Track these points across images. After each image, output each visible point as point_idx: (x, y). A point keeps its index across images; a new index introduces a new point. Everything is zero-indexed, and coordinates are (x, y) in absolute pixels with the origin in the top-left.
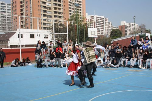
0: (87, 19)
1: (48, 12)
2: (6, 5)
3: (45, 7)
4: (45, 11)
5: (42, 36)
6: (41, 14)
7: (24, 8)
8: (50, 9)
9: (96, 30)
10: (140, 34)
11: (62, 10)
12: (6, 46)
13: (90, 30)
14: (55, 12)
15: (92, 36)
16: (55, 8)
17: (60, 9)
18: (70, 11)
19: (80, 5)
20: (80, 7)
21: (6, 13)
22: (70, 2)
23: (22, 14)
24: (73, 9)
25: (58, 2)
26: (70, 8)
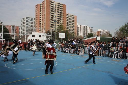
0: (77, 27)
1: (54, 23)
2: (33, 19)
3: (52, 20)
4: (52, 22)
6: (50, 24)
7: (41, 21)
13: (60, 34)
14: (58, 23)
17: (61, 21)
18: (68, 22)
19: (73, 19)
20: (73, 20)
21: (33, 23)
22: (68, 18)
23: (40, 24)
24: (69, 21)
25: (60, 17)
26: (68, 21)
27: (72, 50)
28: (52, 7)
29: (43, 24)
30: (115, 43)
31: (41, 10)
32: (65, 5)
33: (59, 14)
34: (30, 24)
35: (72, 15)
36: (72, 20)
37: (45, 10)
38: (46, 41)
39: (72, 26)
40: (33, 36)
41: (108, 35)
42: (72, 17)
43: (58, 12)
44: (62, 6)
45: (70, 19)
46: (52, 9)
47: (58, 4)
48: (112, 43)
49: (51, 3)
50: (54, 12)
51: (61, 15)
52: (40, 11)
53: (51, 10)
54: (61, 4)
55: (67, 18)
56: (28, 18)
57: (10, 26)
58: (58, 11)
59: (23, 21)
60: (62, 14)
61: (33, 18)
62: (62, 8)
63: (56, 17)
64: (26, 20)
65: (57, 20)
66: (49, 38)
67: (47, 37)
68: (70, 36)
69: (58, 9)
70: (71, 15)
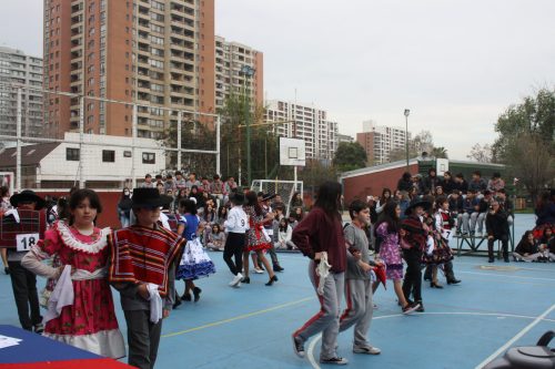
0: (265, 112)
1: (153, 87)
2: (28, 62)
3: (144, 71)
4: (145, 84)
5: (138, 156)
6: (133, 92)
7: (81, 72)
8: (161, 76)
9: (301, 144)
10: (420, 158)
11: (195, 80)
12: (31, 183)
13: (285, 143)
14: (176, 88)
15: (291, 162)
16: (176, 76)
17: (188, 78)
20: (248, 76)
22: (219, 60)
23: (75, 89)
24: (228, 80)
25: (183, 57)
26: (219, 77)
31: (78, 13)
33: (182, 37)
35: (241, 50)
36: (241, 74)
37: (105, 15)
42: (241, 58)
43: (174, 28)
46: (143, 10)
50: (151, 26)
51: (189, 44)
52: (76, 20)
53: (138, 15)
55: (215, 63)
58: (177, 24)
60: (193, 40)
61: (24, 58)
62: (195, 6)
63: (162, 52)
65: (168, 70)
69: (176, 12)
70: (235, 48)
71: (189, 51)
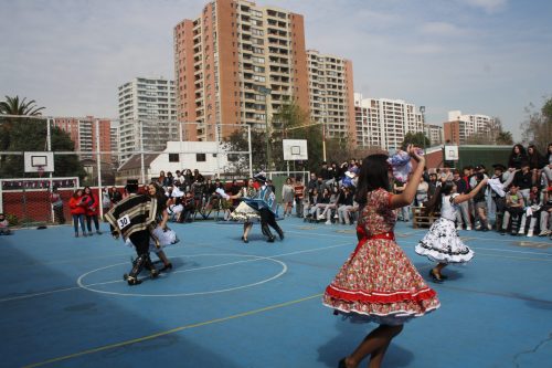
0: (357, 109)
1: (258, 98)
2: (169, 85)
3: (249, 85)
4: (250, 95)
6: (241, 103)
7: (202, 90)
9: (303, 143)
11: (290, 89)
13: (287, 143)
14: (275, 97)
16: (275, 87)
18: (315, 91)
19: (339, 74)
20: (340, 81)
21: (169, 103)
22: (314, 71)
23: (199, 104)
24: (323, 86)
25: (280, 72)
26: (315, 84)
27: (344, 208)
28: (246, 28)
29: (209, 106)
30: (526, 169)
31: (198, 45)
32: (301, 17)
33: (278, 55)
34: (154, 107)
35: (333, 60)
36: (334, 80)
37: (217, 45)
38: (227, 174)
39: (336, 106)
40: (174, 158)
41: (496, 135)
42: (333, 67)
43: (271, 49)
44: (287, 21)
45: (325, 76)
46: (246, 37)
47: (271, 13)
48: (515, 171)
49: (241, 13)
50: (253, 49)
51: (284, 61)
52: (197, 50)
53: (242, 41)
54: (282, 15)
55: (311, 73)
56: (148, 81)
57: (74, 121)
58: (274, 45)
59: (126, 97)
60: (288, 57)
61: (166, 82)
62: (287, 29)
63: (262, 69)
64: (140, 92)
65: (269, 83)
66: (239, 163)
67: (232, 159)
68: (330, 149)
69: (272, 36)
70: (327, 59)
71: (285, 66)
